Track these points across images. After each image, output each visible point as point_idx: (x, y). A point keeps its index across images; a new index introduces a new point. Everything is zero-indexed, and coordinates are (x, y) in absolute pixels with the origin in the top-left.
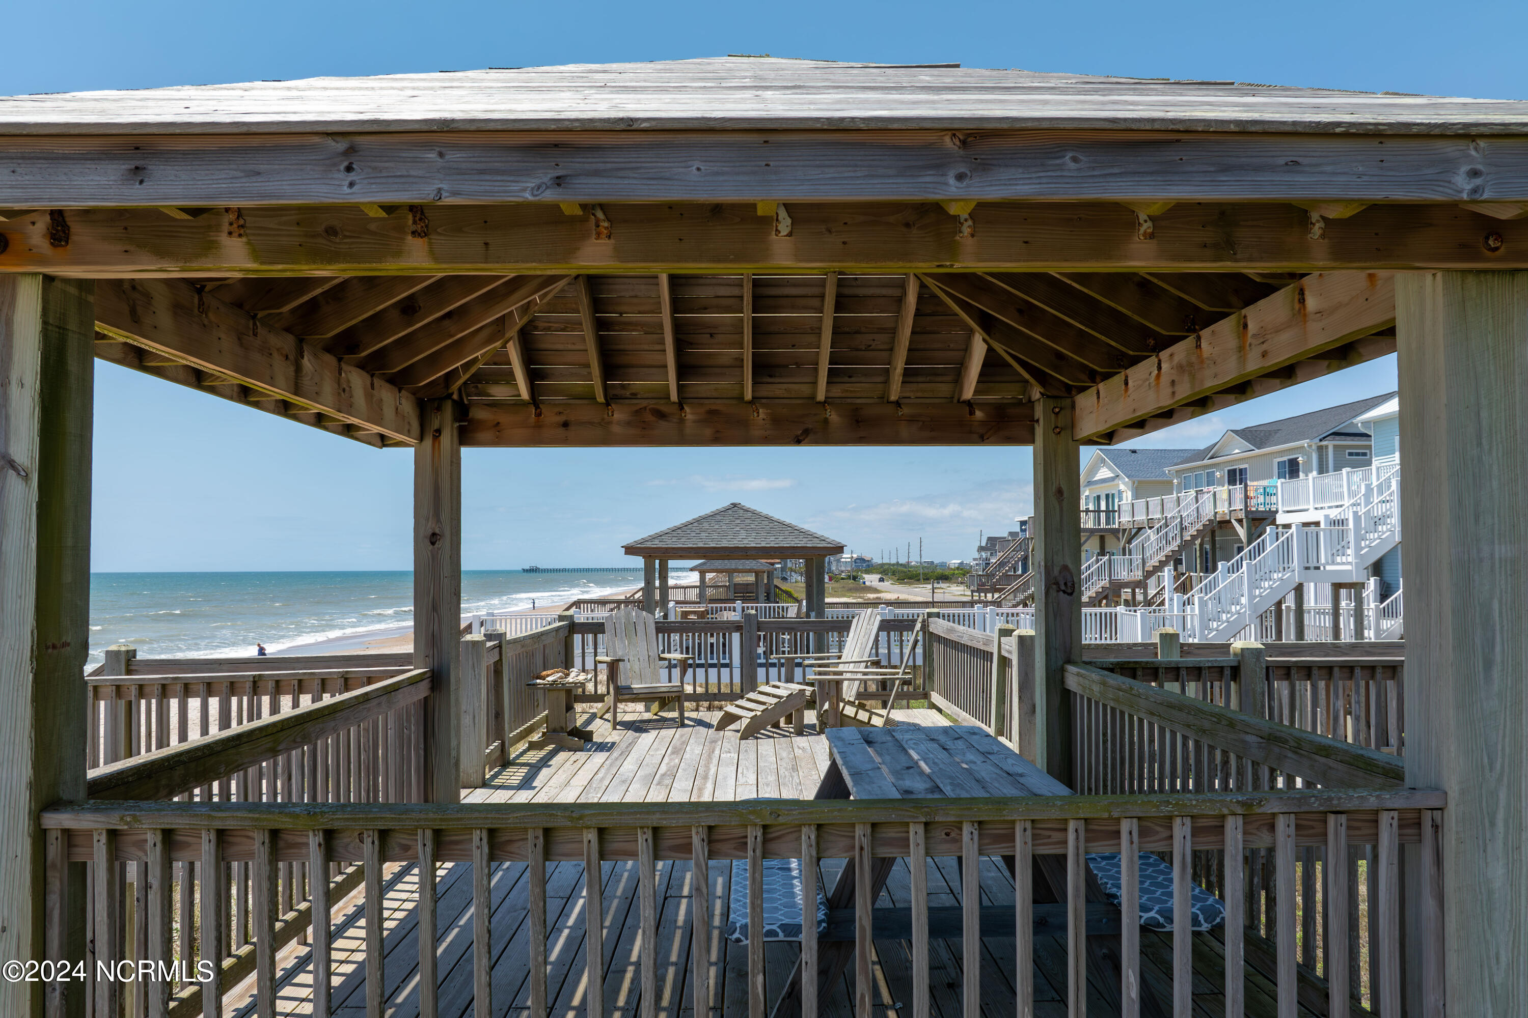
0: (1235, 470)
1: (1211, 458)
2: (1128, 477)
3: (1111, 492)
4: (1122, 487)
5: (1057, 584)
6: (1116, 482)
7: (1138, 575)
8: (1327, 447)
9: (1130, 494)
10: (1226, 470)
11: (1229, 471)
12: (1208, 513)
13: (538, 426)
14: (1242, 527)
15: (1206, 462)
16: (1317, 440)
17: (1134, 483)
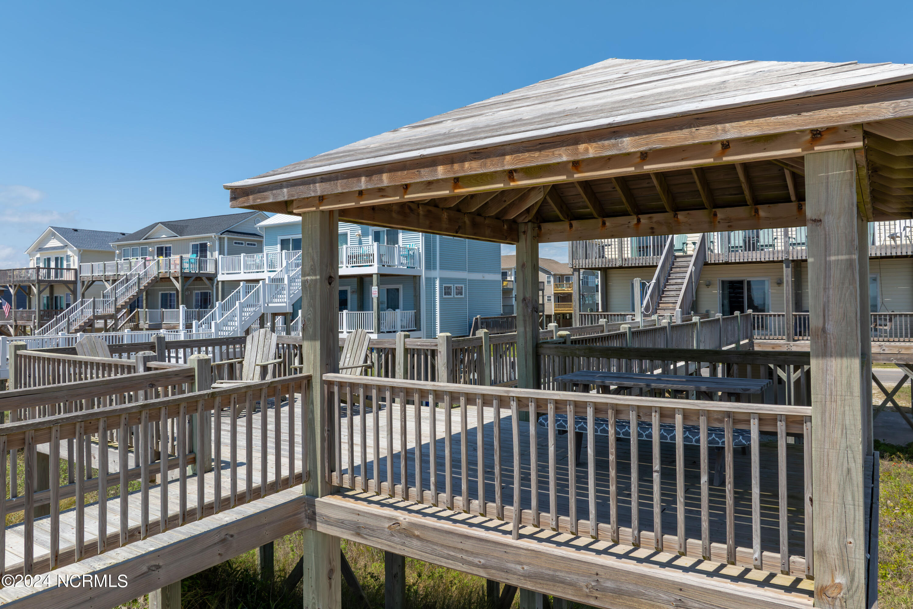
0: (162, 248)
1: (146, 239)
2: (76, 247)
3: (60, 256)
4: (70, 253)
6: (65, 249)
7: (112, 310)
8: (224, 238)
9: (76, 258)
10: (156, 247)
11: (158, 248)
12: (154, 273)
14: (178, 282)
15: (142, 241)
16: (219, 234)
17: (80, 251)
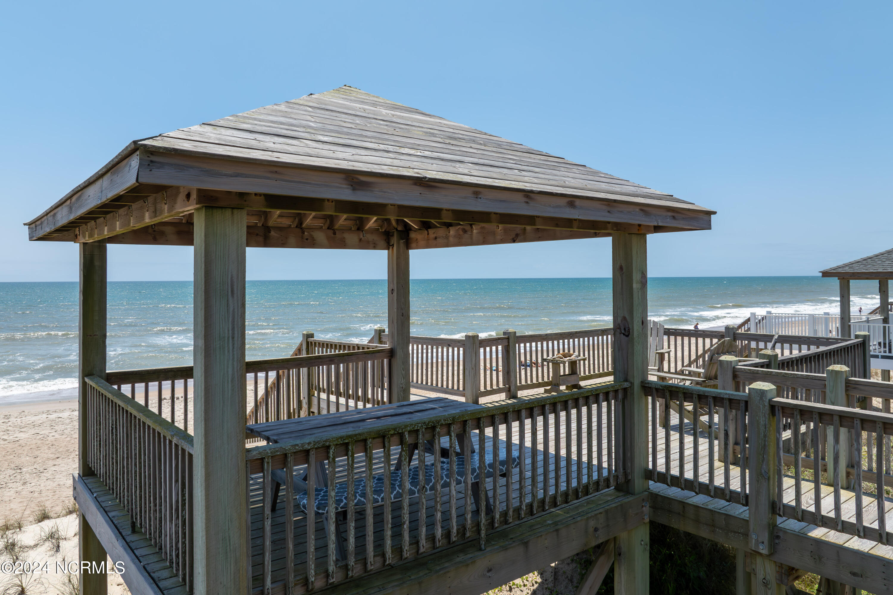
5: (620, 328)
13: (428, 240)
